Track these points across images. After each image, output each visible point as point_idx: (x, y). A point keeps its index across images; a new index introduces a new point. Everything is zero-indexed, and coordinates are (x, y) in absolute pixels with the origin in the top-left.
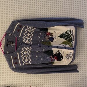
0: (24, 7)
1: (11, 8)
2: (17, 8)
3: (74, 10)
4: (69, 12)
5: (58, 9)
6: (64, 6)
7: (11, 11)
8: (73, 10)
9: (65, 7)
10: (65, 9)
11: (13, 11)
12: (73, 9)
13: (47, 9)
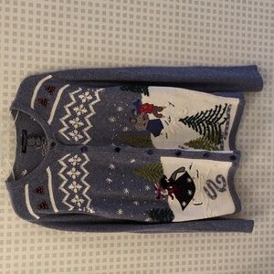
0: (72, 28)
1: (27, 31)
2: (46, 29)
3: (234, 37)
4: (217, 43)
5: (180, 32)
6: (202, 24)
7: (27, 39)
8: (229, 37)
9: (205, 28)
10: (204, 34)
11: (34, 40)
12: (232, 34)
13: (145, 32)
